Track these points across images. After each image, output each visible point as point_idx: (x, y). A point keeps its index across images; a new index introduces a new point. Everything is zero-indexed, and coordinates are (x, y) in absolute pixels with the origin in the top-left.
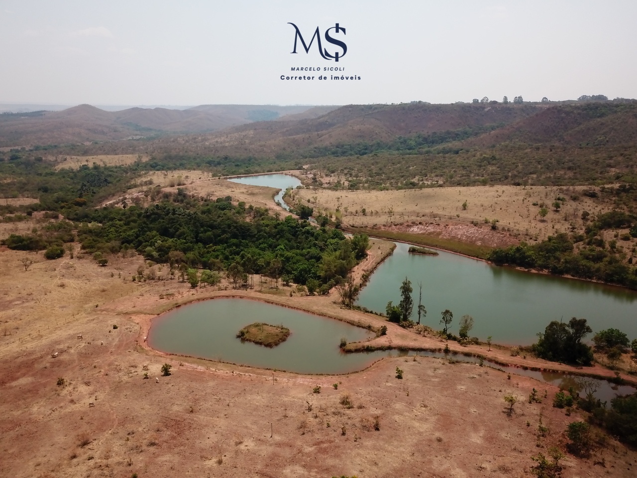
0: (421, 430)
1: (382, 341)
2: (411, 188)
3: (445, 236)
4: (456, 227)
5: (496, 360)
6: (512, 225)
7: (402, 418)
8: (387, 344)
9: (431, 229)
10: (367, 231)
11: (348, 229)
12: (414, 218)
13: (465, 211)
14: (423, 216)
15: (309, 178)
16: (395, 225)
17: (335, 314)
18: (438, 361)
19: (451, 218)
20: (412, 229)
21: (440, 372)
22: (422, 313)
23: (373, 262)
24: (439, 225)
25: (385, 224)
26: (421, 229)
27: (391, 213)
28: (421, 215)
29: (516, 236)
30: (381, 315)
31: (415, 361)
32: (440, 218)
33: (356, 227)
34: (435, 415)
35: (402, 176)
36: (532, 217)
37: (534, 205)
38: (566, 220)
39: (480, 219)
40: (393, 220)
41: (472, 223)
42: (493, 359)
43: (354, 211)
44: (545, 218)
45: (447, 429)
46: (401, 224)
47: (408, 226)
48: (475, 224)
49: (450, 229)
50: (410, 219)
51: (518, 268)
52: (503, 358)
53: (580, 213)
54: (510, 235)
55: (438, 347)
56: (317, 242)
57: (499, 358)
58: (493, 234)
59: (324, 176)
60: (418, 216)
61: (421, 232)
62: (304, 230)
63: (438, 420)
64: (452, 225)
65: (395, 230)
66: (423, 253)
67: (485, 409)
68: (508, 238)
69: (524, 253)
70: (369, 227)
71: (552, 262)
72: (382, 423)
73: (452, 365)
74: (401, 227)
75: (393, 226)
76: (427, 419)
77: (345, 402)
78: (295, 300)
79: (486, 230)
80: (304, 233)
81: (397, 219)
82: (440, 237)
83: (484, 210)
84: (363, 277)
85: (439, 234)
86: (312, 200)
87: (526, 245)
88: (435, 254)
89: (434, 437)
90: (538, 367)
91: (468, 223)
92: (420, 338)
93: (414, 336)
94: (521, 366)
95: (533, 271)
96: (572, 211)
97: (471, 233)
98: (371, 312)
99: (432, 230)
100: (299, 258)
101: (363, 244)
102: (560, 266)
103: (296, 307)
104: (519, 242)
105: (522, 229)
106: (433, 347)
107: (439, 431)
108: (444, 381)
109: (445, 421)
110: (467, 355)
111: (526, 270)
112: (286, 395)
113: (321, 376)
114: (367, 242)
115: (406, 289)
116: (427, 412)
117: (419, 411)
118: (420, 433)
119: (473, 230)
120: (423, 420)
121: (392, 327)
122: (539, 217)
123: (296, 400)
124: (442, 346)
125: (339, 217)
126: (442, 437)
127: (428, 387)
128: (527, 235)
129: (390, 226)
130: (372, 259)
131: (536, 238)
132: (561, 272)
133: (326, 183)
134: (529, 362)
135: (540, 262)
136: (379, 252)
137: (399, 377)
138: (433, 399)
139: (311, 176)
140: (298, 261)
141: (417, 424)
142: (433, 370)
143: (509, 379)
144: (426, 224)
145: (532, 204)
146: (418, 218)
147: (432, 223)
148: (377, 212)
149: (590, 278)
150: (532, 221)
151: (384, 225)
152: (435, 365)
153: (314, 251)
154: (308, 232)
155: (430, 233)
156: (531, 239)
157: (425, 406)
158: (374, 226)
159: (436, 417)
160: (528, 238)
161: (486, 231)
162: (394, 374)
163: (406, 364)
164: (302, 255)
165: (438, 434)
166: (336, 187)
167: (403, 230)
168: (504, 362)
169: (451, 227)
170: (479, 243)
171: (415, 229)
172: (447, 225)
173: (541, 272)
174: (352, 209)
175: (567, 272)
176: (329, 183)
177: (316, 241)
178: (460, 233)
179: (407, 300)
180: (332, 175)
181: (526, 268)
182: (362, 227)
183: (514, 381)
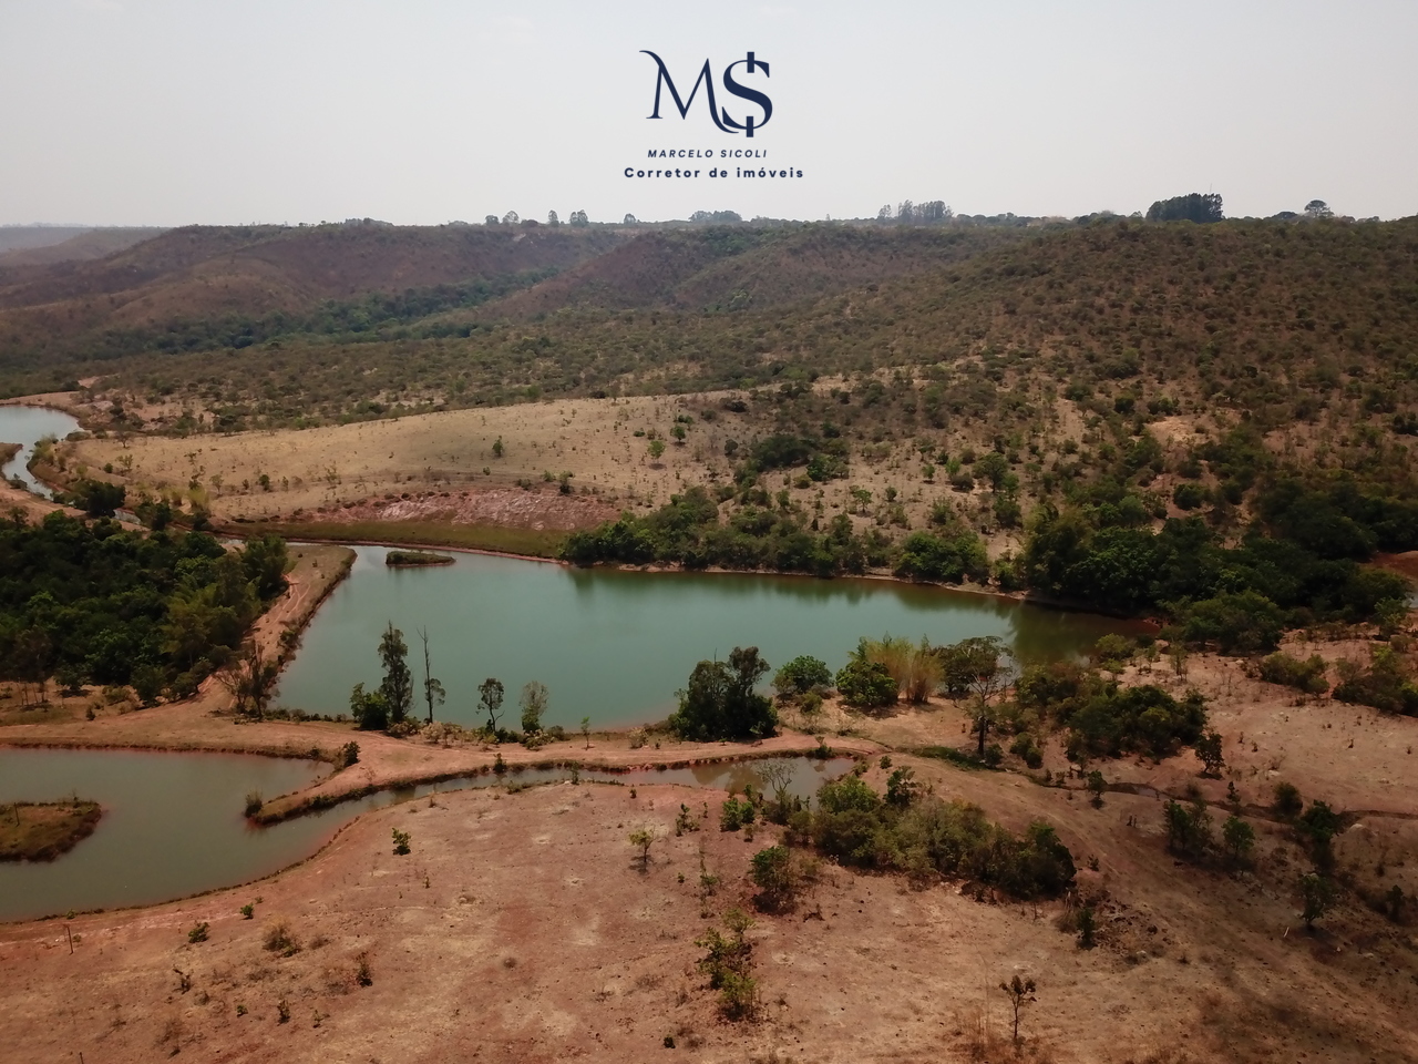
0: (468, 955)
1: (352, 778)
2: (372, 419)
3: (464, 518)
4: (485, 496)
5: (604, 764)
6: (600, 481)
7: (420, 940)
8: (363, 782)
9: (430, 506)
10: (280, 529)
11: (230, 527)
12: (389, 486)
13: (500, 461)
14: (409, 479)
15: (100, 411)
16: (348, 507)
17: (223, 741)
18: (484, 795)
19: (472, 479)
20: (388, 511)
21: (492, 817)
22: (436, 695)
23: (303, 600)
24: (447, 495)
25: (322, 506)
26: (409, 509)
27: (332, 479)
28: (403, 477)
29: (611, 502)
30: (339, 720)
31: (432, 805)
32: (448, 480)
33: (249, 522)
34: (493, 912)
35: (349, 393)
36: (636, 460)
37: (637, 435)
38: (698, 460)
39: (534, 474)
40: (339, 496)
41: (519, 483)
42: (598, 763)
43: (238, 483)
44: (661, 460)
45: (523, 936)
46: (362, 503)
47: (377, 505)
48: (526, 486)
49: (473, 502)
50: (380, 488)
51: (624, 567)
52: (616, 758)
53: (722, 444)
54: (599, 501)
55: (479, 765)
56: (147, 571)
57: (608, 758)
58: (564, 504)
59: (144, 402)
60: (398, 482)
61: (409, 516)
62: (104, 543)
63: (503, 921)
64: (477, 493)
65: (347, 518)
66: (421, 562)
67: (595, 872)
68: (597, 507)
69: (631, 535)
70: (283, 517)
71: (685, 547)
72: (375, 964)
73: (516, 797)
74: (362, 509)
75: (343, 509)
76: (477, 927)
77: (280, 943)
78: (105, 727)
79: (550, 495)
80: (108, 551)
81: (350, 492)
82: (454, 522)
83: (540, 453)
84: (283, 638)
85: (451, 515)
86: (117, 465)
87: (632, 517)
88: (447, 562)
89: (497, 962)
90: (684, 759)
91: (511, 486)
92: (437, 752)
93: (424, 751)
94: (654, 765)
95: (653, 569)
96: (706, 442)
97: (519, 506)
98: (316, 718)
99: (434, 509)
100: (97, 617)
101: (273, 561)
102: (700, 550)
103: (109, 742)
104: (617, 513)
105: (621, 486)
106: (469, 766)
107: (507, 945)
108: (504, 834)
109: (518, 920)
110: (544, 767)
111: (639, 569)
112: (112, 970)
113: (206, 898)
114: (283, 553)
115: (393, 650)
116: (476, 912)
117: (456, 914)
118: (466, 962)
119: (522, 498)
120: (471, 930)
121: (371, 741)
122: (649, 460)
123: (143, 974)
124: (489, 759)
125: (200, 501)
126: (515, 956)
127: (471, 855)
128: (631, 497)
129: (335, 510)
130: (302, 592)
131: (650, 501)
132: (703, 564)
133: (153, 420)
134: (666, 753)
135: (662, 550)
136: (317, 574)
137: (403, 850)
138: (485, 879)
139: (106, 405)
140: (98, 627)
141: (456, 945)
142: (475, 816)
143: (634, 796)
144: (419, 496)
145: (632, 433)
146: (399, 486)
147: (431, 494)
148: (298, 482)
149: (754, 567)
150: (638, 469)
151: (320, 510)
152: (480, 805)
153: (140, 593)
154: (117, 548)
155: (431, 517)
156: (640, 504)
157: (470, 900)
158: (296, 513)
159: (497, 917)
160: (634, 502)
161: (549, 497)
162: (390, 845)
163: (413, 818)
164: (110, 609)
165: (505, 953)
166: (182, 427)
167: (368, 515)
168: (620, 764)
169: (475, 497)
170: (539, 526)
171: (395, 511)
172: (465, 494)
173: (666, 569)
174: (234, 479)
175: (713, 562)
176: (160, 420)
177: (146, 567)
178: (496, 507)
179: (398, 674)
180: (167, 398)
181: (638, 565)
182: (265, 520)
183: (643, 799)
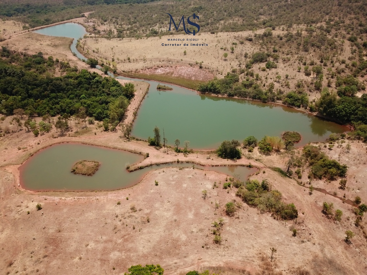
0: (168, 217)
1: (147, 161)
2: (155, 36)
3: (175, 75)
4: (181, 67)
5: (200, 163)
6: (210, 65)
7: (159, 212)
8: (149, 163)
9: (168, 70)
10: (132, 75)
11: (121, 73)
12: (158, 63)
13: (185, 56)
14: (163, 61)
15: (90, 26)
16: (148, 69)
17: (122, 147)
18: (174, 169)
19: (178, 62)
20: (158, 71)
21: (175, 177)
22: (166, 141)
23: (138, 101)
24: (172, 67)
25: (142, 68)
26: (163, 71)
27: (145, 60)
28: (162, 60)
29: (212, 72)
30: (145, 141)
31: (163, 172)
32: (172, 62)
33: (126, 72)
34: (173, 206)
35: (149, 24)
36: (220, 58)
37: (221, 49)
38: (237, 58)
39: (193, 61)
40: (146, 65)
41: (190, 64)
42: (199, 163)
43: (123, 59)
44: (227, 58)
45: (178, 213)
46: (151, 68)
47: (155, 69)
48: (191, 65)
49: (178, 69)
50: (156, 64)
51: (213, 95)
52: (203, 162)
53: (244, 53)
54: (209, 71)
55: (174, 160)
56: (104, 90)
57: (201, 162)
58: (200, 72)
59: (100, 24)
60: (160, 62)
61: (162, 73)
62: (94, 81)
63: (175, 209)
64: (179, 67)
65: (148, 73)
66: (164, 89)
67: (195, 197)
68: (208, 73)
69: (215, 87)
70: (133, 71)
71: (229, 91)
72: (151, 217)
73: (181, 171)
74: (151, 70)
75: (147, 70)
76: (170, 209)
77: (133, 209)
79: (197, 68)
80: (95, 83)
81: (148, 64)
82: (173, 75)
83: (196, 54)
84: (134, 114)
85: (172, 73)
86: (96, 50)
87: (216, 79)
88: (171, 89)
89: (173, 219)
90: (218, 164)
91: (187, 65)
92: (165, 155)
93: (162, 155)
94: (211, 165)
95: (220, 96)
96: (240, 52)
97: (189, 71)
98: (140, 140)
99: (169, 71)
100: (95, 104)
101: (131, 90)
102: (232, 92)
104: (213, 76)
105: (215, 67)
106: (172, 161)
107: (175, 215)
108: (177, 182)
109: (178, 209)
110: (188, 162)
111: (216, 95)
112: (104, 209)
113: (119, 190)
114: (133, 88)
115: (156, 131)
116: (170, 205)
117: (167, 205)
118: (167, 218)
119: (190, 69)
120: (168, 210)
121: (152, 150)
122: (224, 58)
123: (110, 211)
125: (115, 65)
126: (176, 219)
127: (170, 188)
128: (217, 71)
129: (145, 70)
130: (138, 98)
131: (222, 73)
132: (233, 96)
133: (103, 31)
134: (214, 161)
135: (223, 91)
136: (141, 92)
137: (157, 185)
138: (172, 196)
139: (91, 24)
140: (95, 107)
141: (165, 214)
142: (172, 176)
143: (205, 175)
144: (165, 67)
145: (220, 48)
146: (160, 63)
147: (168, 66)
148: (137, 60)
149: (246, 97)
150: (220, 61)
151: (142, 70)
152: (172, 173)
153: (103, 98)
154: (98, 82)
155: (168, 73)
156: (219, 73)
157: (169, 202)
158: (136, 70)
159: (174, 207)
160: (218, 72)
161: (197, 69)
162: (154, 183)
163: (158, 175)
164: (97, 102)
165: (175, 217)
166: (109, 35)
167: (153, 72)
168: (204, 164)
169: (178, 68)
170: (193, 78)
171: (159, 71)
172: (176, 67)
173: (223, 96)
174: (122, 58)
175: (236, 95)
176: (104, 31)
177: (104, 88)
178: (183, 71)
179: (158, 136)
180: (105, 23)
181: (216, 94)
182: (129, 72)
183: (207, 176)
